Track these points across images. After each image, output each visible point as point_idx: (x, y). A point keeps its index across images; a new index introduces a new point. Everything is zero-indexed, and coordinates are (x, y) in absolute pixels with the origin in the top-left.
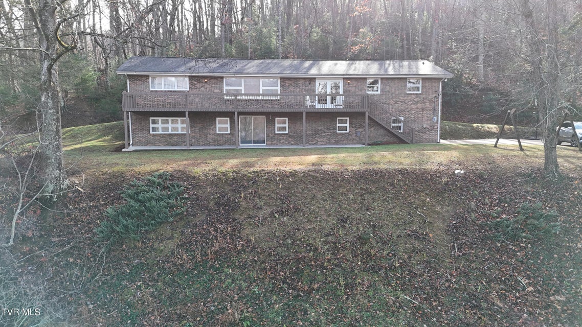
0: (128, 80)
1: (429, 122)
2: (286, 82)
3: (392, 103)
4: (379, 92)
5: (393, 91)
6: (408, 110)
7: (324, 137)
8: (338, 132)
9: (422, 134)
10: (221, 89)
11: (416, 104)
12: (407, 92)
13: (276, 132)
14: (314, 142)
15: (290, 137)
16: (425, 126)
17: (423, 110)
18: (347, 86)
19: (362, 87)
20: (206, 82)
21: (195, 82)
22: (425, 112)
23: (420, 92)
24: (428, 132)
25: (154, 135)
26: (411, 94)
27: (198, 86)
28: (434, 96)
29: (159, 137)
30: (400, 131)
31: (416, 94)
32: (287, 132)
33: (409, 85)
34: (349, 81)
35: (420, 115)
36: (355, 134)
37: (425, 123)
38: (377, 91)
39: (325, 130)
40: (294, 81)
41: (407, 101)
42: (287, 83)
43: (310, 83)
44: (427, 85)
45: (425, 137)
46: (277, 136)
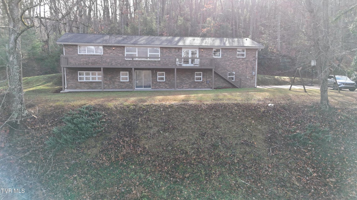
0: (64, 48)
1: (250, 75)
2: (164, 50)
3: (228, 63)
4: (220, 57)
5: (229, 57)
6: (237, 68)
7: (187, 84)
8: (195, 81)
9: (245, 82)
10: (123, 53)
11: (242, 64)
12: (237, 57)
13: (158, 81)
14: (181, 87)
15: (166, 83)
16: (247, 77)
17: (246, 67)
18: (201, 53)
19: (210, 53)
20: (114, 49)
21: (107, 50)
22: (247, 69)
23: (245, 57)
24: (249, 81)
25: (80, 82)
26: (240, 58)
27: (109, 51)
28: (253, 59)
29: (84, 84)
30: (233, 81)
31: (243, 58)
32: (164, 81)
33: (238, 53)
34: (202, 50)
35: (245, 71)
36: (206, 82)
37: (248, 75)
38: (219, 56)
39: (188, 80)
40: (169, 49)
41: (237, 63)
42: (165, 50)
43: (178, 51)
44: (249, 52)
45: (247, 84)
46: (158, 83)
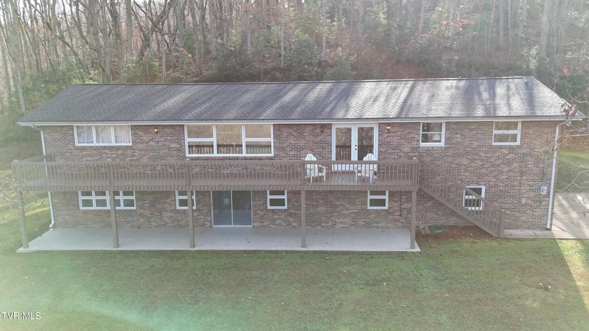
0: (42, 132)
1: (532, 194)
2: (283, 129)
3: (465, 161)
4: (442, 144)
5: (467, 142)
6: (493, 174)
7: (345, 216)
8: (369, 208)
9: (518, 214)
10: (181, 141)
11: (509, 163)
12: (494, 144)
13: (269, 207)
14: (330, 224)
15: (290, 215)
16: (524, 201)
17: (522, 174)
18: (385, 135)
19: (412, 135)
20: (157, 132)
21: (142, 133)
22: (524, 178)
23: (518, 143)
24: (529, 212)
25: (85, 212)
26: (501, 147)
27: (145, 138)
28: (542, 150)
29: (92, 215)
30: (477, 208)
31: (511, 147)
32: (286, 207)
33: (496, 132)
34: (389, 128)
35: (516, 183)
36: (398, 213)
37: (525, 196)
38: (439, 142)
39: (348, 206)
40: (295, 128)
41: (492, 160)
42: (285, 132)
43: (322, 131)
44: (531, 131)
45: (523, 218)
46: (270, 214)
